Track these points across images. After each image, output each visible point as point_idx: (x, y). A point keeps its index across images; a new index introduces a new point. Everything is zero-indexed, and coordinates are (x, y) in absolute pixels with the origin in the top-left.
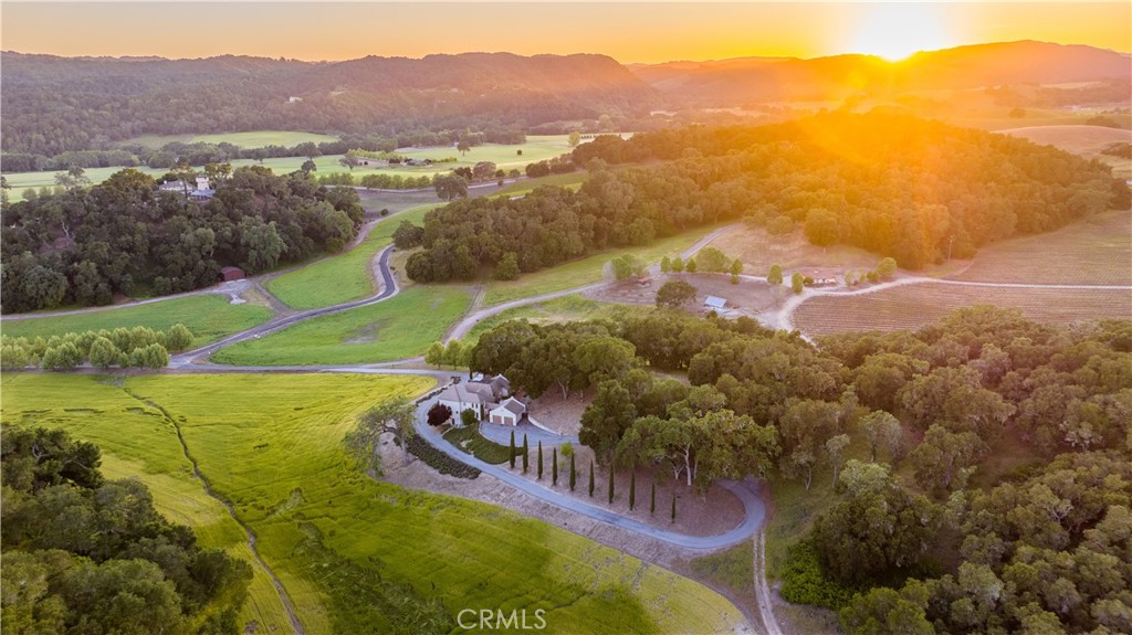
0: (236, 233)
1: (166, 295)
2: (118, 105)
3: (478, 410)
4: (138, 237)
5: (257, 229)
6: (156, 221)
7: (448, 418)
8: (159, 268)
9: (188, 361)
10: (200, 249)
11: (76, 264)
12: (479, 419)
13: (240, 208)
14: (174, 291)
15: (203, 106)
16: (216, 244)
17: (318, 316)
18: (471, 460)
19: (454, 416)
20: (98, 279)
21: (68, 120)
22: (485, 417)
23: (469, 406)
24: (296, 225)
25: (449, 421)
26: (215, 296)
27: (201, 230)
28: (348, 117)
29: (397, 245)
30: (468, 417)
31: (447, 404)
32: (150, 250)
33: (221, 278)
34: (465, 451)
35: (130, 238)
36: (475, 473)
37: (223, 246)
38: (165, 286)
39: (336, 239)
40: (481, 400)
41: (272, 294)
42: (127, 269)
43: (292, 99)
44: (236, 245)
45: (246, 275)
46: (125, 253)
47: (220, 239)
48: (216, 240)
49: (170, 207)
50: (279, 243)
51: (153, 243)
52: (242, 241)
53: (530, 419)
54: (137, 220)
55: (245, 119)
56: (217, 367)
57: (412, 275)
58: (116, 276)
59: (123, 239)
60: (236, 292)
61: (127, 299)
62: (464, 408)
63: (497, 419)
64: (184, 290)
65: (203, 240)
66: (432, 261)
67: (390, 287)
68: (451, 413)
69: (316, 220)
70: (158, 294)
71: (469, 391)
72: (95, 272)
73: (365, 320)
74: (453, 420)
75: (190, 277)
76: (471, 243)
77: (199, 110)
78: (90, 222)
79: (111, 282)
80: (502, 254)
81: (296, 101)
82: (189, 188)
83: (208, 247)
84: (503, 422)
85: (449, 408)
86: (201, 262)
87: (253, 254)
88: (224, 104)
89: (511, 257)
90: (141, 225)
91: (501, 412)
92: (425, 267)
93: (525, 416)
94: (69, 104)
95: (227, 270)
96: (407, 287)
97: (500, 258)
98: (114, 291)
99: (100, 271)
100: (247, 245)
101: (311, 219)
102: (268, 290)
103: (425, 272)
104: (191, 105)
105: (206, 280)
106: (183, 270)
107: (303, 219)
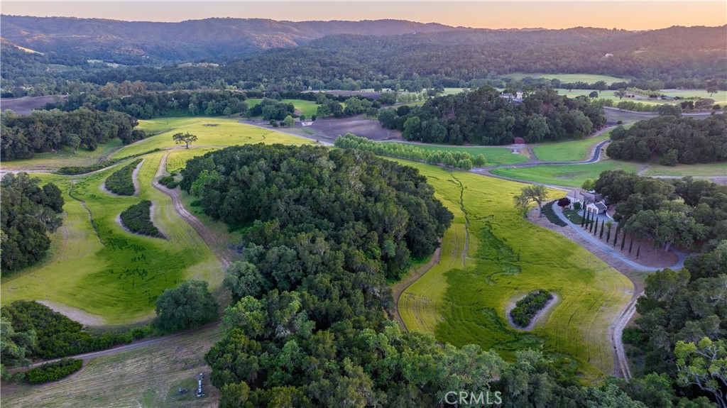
0: (526, 121)
1: (486, 145)
2: (506, 55)
3: (582, 204)
4: (481, 117)
5: (539, 120)
6: (492, 111)
7: (568, 205)
8: (486, 132)
9: (480, 170)
10: (506, 126)
11: (452, 125)
12: (582, 208)
13: (533, 109)
14: (489, 144)
15: (551, 57)
16: (514, 124)
17: (548, 164)
18: (566, 221)
19: (572, 204)
20: (459, 133)
21: (481, 63)
22: (585, 206)
23: (578, 201)
24: (559, 121)
26: (507, 149)
27: (509, 117)
28: (642, 68)
29: (611, 139)
30: (577, 206)
31: (569, 198)
32: (485, 123)
33: (513, 142)
34: (567, 218)
35: (477, 116)
36: (564, 225)
37: (518, 126)
38: (486, 141)
39: (580, 132)
40: (585, 199)
41: (533, 153)
42: (472, 130)
43: (607, 55)
44: (525, 127)
45: (526, 142)
46: (473, 123)
47: (517, 122)
48: (515, 122)
49: (500, 105)
50: (546, 128)
51: (487, 121)
52: (528, 125)
53: (607, 214)
54: (483, 109)
55: (573, 67)
56: (490, 174)
57: (608, 154)
58: (467, 133)
59: (474, 117)
60: (519, 150)
61: (469, 144)
62: (576, 201)
63: (590, 209)
64: (494, 144)
65: (509, 122)
66: (622, 148)
67: (595, 158)
68: (570, 203)
69: (573, 121)
70: (483, 145)
71: (581, 194)
72: (459, 129)
73: (572, 170)
74: (570, 206)
75: (498, 138)
76: (650, 141)
77: (548, 60)
78: (463, 108)
79: (464, 135)
80: (668, 149)
81: (609, 56)
82: (513, 97)
83: (510, 125)
84: (592, 211)
85: (570, 200)
86: (505, 132)
87: (531, 132)
88: (564, 56)
89: (674, 152)
90: (484, 112)
91: (592, 206)
92: (617, 150)
93: (605, 212)
94: (483, 54)
95: (516, 139)
96: (604, 160)
97: (666, 152)
98: (465, 140)
99: (461, 130)
100: (530, 127)
101: (570, 119)
102: (532, 151)
103: (616, 153)
104: (544, 57)
105: (504, 141)
106: (496, 135)
107: (565, 118)
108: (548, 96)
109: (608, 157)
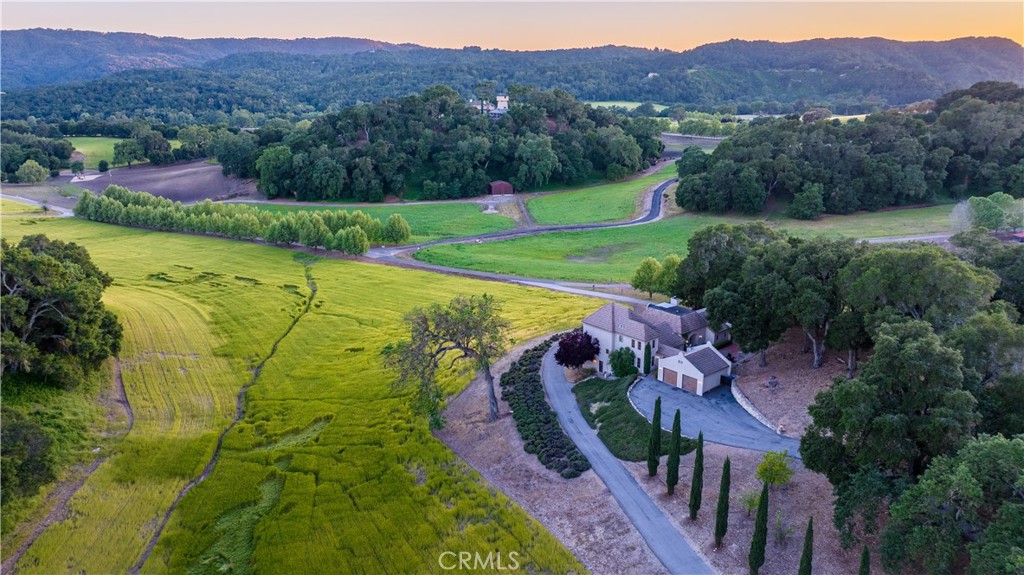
0: (513, 146)
1: (432, 200)
3: (640, 354)
4: (421, 141)
5: (538, 144)
6: (446, 131)
7: (592, 358)
8: (433, 173)
9: (393, 253)
10: (472, 157)
11: (357, 160)
12: (641, 370)
13: (529, 125)
14: (439, 196)
15: (572, 78)
16: (489, 153)
17: (555, 231)
18: (587, 440)
19: (604, 357)
20: (372, 175)
22: (650, 367)
23: (627, 343)
24: (578, 145)
25: (595, 364)
27: (478, 139)
28: (700, 91)
29: (681, 175)
30: (623, 363)
31: (594, 333)
32: (430, 154)
33: (489, 191)
34: (590, 420)
35: (414, 142)
37: (497, 158)
38: (432, 190)
39: (619, 166)
40: (649, 337)
41: (528, 210)
42: (401, 169)
43: (650, 75)
44: (510, 158)
45: (515, 191)
46: (403, 155)
47: (494, 150)
48: (490, 149)
49: (463, 118)
50: (552, 159)
51: (435, 150)
52: (516, 155)
53: (734, 391)
54: (427, 126)
55: (605, 91)
56: (414, 262)
57: (681, 201)
58: (389, 175)
59: (407, 142)
60: (500, 207)
61: (397, 199)
62: (619, 345)
63: (670, 375)
64: (450, 197)
65: (477, 148)
66: (707, 186)
67: (654, 212)
68: (597, 351)
69: (604, 146)
70: (425, 199)
71: (633, 316)
72: (371, 167)
73: (605, 242)
74: (601, 363)
75: (457, 184)
76: (763, 168)
77: (568, 82)
78: (387, 127)
79: (384, 180)
80: (802, 184)
81: (654, 77)
82: (491, 108)
83: (480, 156)
84: (679, 385)
85: (597, 341)
86: (470, 171)
87: (524, 168)
88: (590, 77)
89: (816, 189)
90: (428, 132)
91: (677, 364)
92: (698, 192)
93: (726, 382)
95: (494, 184)
96: (673, 216)
97: (799, 189)
98: (387, 191)
99: (376, 168)
100: (520, 158)
101: (598, 143)
102: (526, 205)
103: (697, 198)
104: (562, 77)
105: (471, 190)
106: (453, 176)
107: (589, 141)
108: (555, 101)
109: (680, 209)
